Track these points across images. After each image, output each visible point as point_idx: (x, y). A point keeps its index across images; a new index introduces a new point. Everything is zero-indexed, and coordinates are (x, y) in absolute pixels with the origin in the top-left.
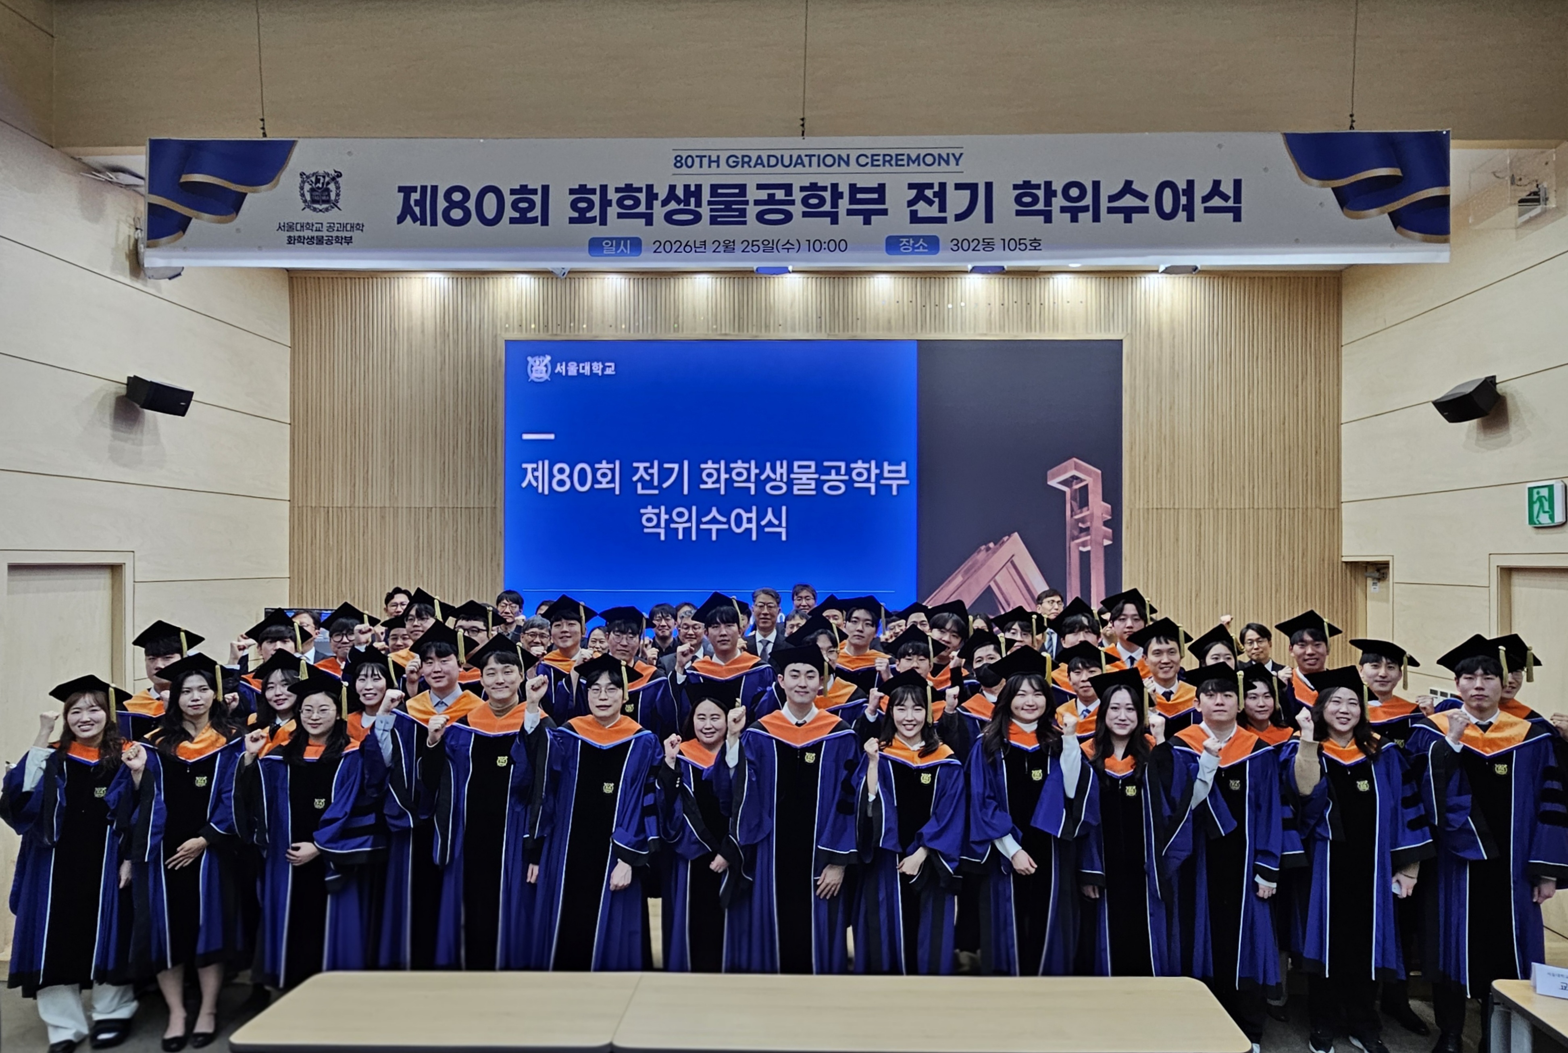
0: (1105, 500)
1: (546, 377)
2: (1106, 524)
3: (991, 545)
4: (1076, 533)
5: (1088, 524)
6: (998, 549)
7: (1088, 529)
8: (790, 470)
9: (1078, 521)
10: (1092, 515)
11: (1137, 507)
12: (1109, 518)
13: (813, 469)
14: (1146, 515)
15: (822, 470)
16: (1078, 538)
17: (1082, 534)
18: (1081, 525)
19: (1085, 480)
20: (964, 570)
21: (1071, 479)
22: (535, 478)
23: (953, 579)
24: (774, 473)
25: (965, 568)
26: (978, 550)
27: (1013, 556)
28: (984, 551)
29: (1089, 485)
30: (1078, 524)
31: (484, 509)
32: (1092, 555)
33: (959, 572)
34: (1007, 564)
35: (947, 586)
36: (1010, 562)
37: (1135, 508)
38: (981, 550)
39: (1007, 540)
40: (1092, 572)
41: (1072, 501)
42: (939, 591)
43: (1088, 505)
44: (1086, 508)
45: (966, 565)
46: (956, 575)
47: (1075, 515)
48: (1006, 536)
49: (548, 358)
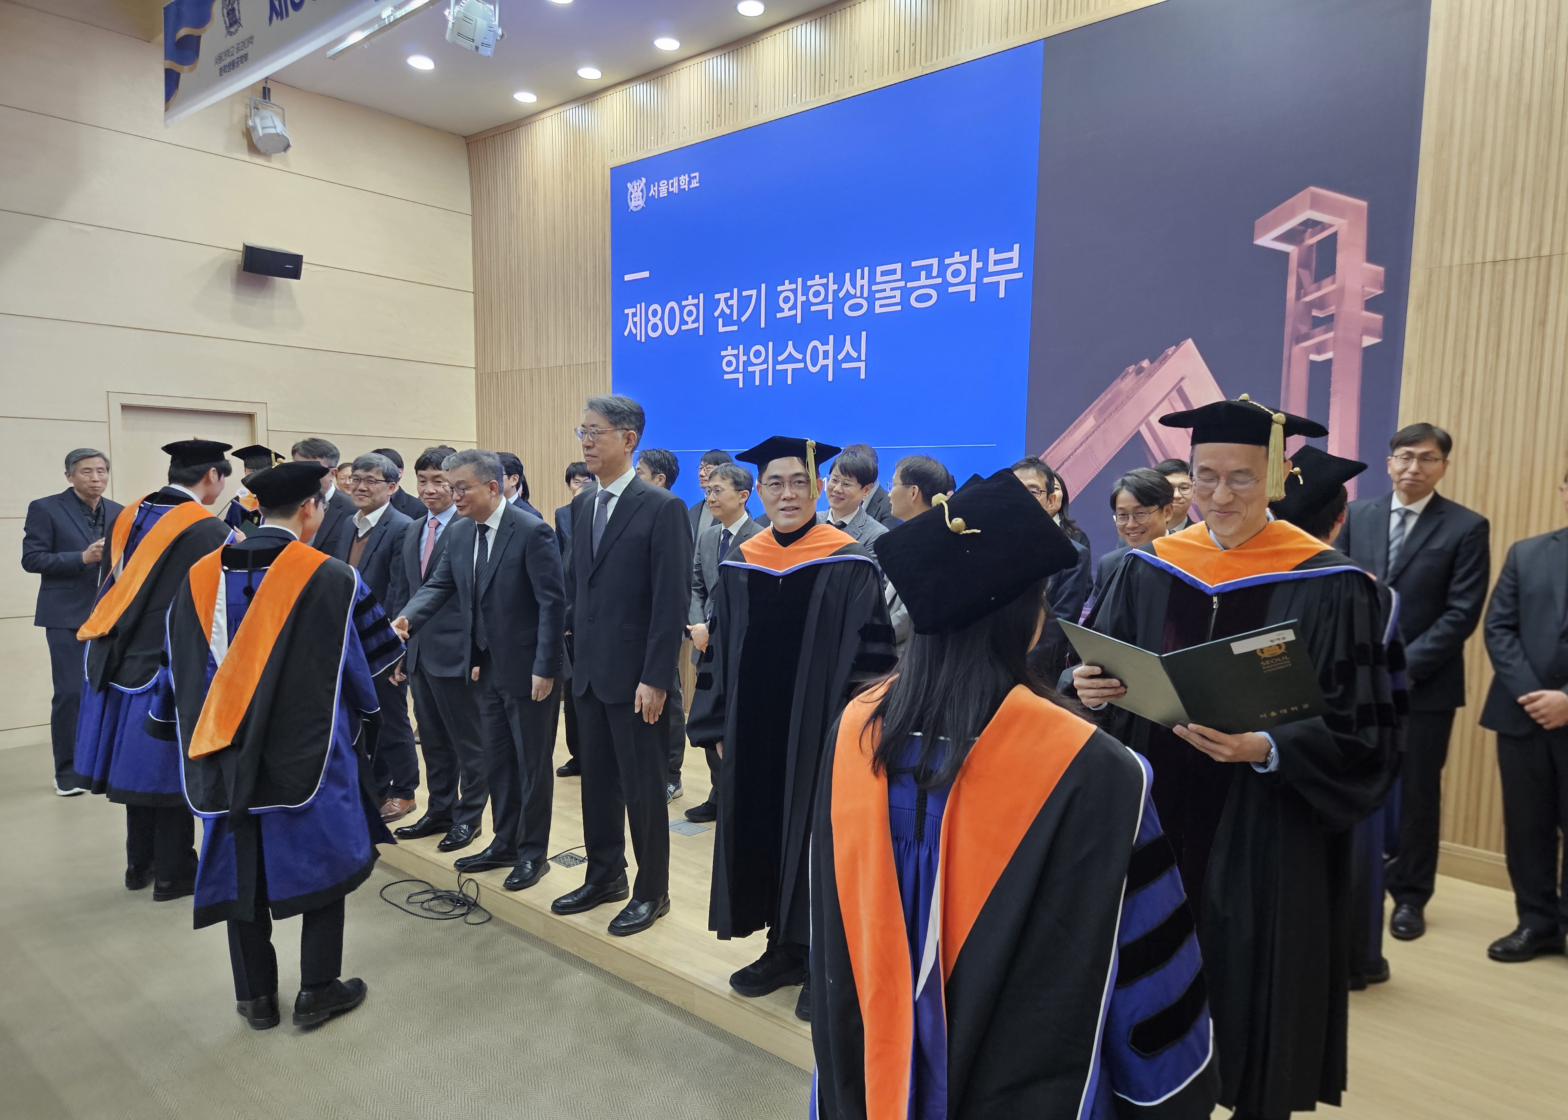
0: (1372, 257)
1: (641, 203)
2: (1371, 305)
3: (1145, 363)
4: (1304, 329)
5: (1332, 310)
6: (1156, 370)
7: (1330, 319)
8: (872, 281)
9: (1312, 305)
10: (1341, 292)
11: (1446, 262)
12: (1381, 292)
13: (898, 276)
14: (1465, 278)
15: (910, 274)
16: (1307, 337)
17: (1318, 329)
18: (1315, 313)
19: (1331, 226)
20: (1097, 408)
21: (1302, 228)
22: (635, 324)
23: (1081, 423)
24: (855, 288)
25: (1101, 404)
26: (1123, 374)
27: (1182, 379)
28: (1133, 374)
29: (1338, 232)
30: (1311, 312)
31: (598, 364)
32: (1335, 367)
33: (1091, 411)
34: (1172, 393)
35: (1071, 435)
36: (1177, 391)
37: (1440, 267)
38: (1128, 373)
39: (1173, 354)
40: (1332, 399)
41: (1301, 271)
42: (1059, 443)
43: (1334, 273)
44: (1329, 279)
45: (1101, 400)
46: (1086, 416)
47: (1305, 296)
48: (1172, 346)
49: (644, 179)
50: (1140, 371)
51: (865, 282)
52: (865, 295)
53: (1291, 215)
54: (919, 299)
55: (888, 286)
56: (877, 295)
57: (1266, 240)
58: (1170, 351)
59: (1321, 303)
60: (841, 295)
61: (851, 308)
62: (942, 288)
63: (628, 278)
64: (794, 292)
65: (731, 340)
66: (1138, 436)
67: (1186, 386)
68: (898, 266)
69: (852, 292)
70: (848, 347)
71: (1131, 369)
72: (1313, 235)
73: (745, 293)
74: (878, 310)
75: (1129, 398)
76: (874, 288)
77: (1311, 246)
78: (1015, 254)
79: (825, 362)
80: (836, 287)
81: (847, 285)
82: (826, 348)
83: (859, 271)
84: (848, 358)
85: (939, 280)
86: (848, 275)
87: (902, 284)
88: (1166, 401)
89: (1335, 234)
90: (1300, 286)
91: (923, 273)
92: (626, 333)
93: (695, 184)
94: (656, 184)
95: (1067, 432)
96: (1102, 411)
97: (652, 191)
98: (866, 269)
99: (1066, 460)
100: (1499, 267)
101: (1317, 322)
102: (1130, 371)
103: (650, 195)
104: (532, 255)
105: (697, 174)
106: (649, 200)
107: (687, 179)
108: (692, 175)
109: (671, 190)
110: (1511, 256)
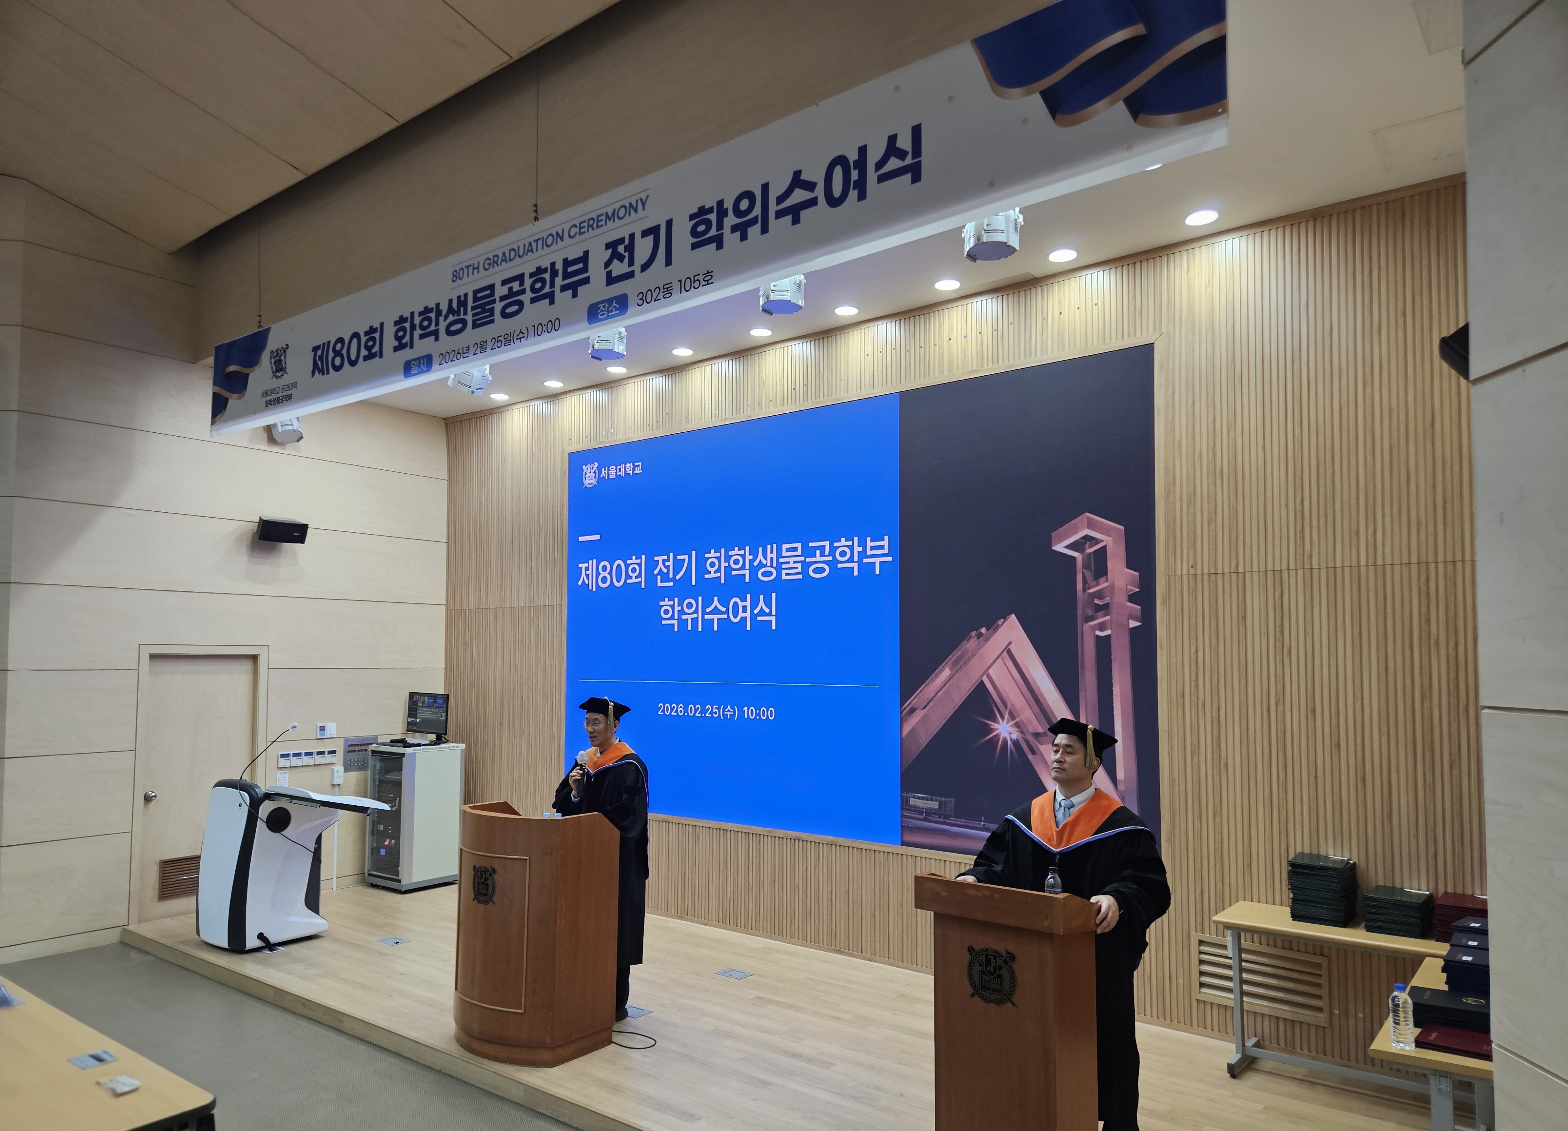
0: (1130, 566)
1: (594, 481)
2: (1132, 598)
4: (1090, 612)
5: (1107, 600)
6: (991, 635)
7: (1107, 606)
8: (779, 554)
9: (1094, 595)
10: (1112, 587)
11: (1178, 573)
12: (1138, 590)
13: (799, 552)
14: (1192, 584)
15: (808, 552)
16: (1092, 618)
17: (1100, 613)
18: (1096, 601)
19: (1102, 541)
20: (952, 661)
21: (1083, 541)
22: (587, 576)
23: (941, 672)
24: (766, 558)
25: (954, 659)
26: (968, 637)
27: (1010, 643)
28: (975, 637)
29: (1107, 547)
30: (1094, 600)
31: (555, 606)
32: (1113, 641)
33: (947, 663)
34: (1003, 654)
35: (933, 681)
36: (1007, 652)
37: (1175, 575)
38: (972, 636)
39: (1002, 624)
40: (1113, 664)
41: (1084, 570)
42: (925, 687)
43: (1107, 574)
44: (1103, 579)
45: (954, 656)
46: (943, 667)
47: (1089, 589)
48: (1001, 619)
49: (596, 464)
50: (980, 635)
51: (774, 555)
52: (775, 565)
53: (1075, 532)
54: (816, 571)
55: (791, 560)
56: (784, 566)
57: (1060, 547)
58: (1000, 622)
59: (1100, 595)
60: (756, 564)
61: (763, 574)
62: (832, 564)
63: (581, 539)
64: (719, 558)
65: (668, 593)
66: (981, 685)
67: (1013, 648)
68: (799, 545)
69: (764, 562)
70: (762, 603)
71: (974, 633)
72: (1091, 547)
73: (679, 557)
74: (784, 577)
75: (973, 655)
76: (781, 560)
77: (1090, 553)
78: (885, 543)
79: (744, 615)
80: (751, 557)
81: (760, 556)
82: (744, 604)
83: (769, 547)
84: (762, 613)
85: (830, 558)
86: (760, 549)
87: (802, 559)
88: (1000, 659)
89: (1105, 547)
90: (1085, 581)
91: (818, 552)
92: (580, 583)
93: (638, 471)
94: (607, 468)
95: (930, 679)
96: (955, 664)
97: (604, 473)
98: (775, 546)
99: (930, 701)
100: (1213, 577)
101: (1098, 608)
102: (973, 635)
103: (601, 476)
104: (500, 515)
105: (640, 463)
106: (600, 480)
107: (632, 467)
108: (636, 464)
109: (618, 473)
110: (1220, 571)
